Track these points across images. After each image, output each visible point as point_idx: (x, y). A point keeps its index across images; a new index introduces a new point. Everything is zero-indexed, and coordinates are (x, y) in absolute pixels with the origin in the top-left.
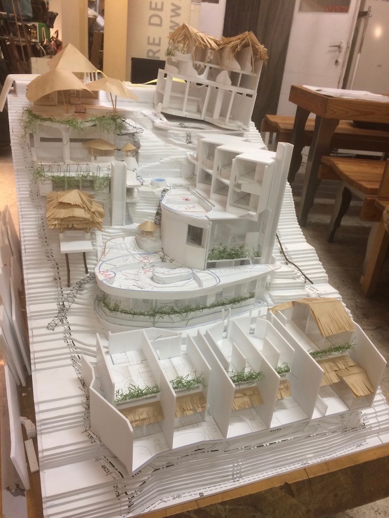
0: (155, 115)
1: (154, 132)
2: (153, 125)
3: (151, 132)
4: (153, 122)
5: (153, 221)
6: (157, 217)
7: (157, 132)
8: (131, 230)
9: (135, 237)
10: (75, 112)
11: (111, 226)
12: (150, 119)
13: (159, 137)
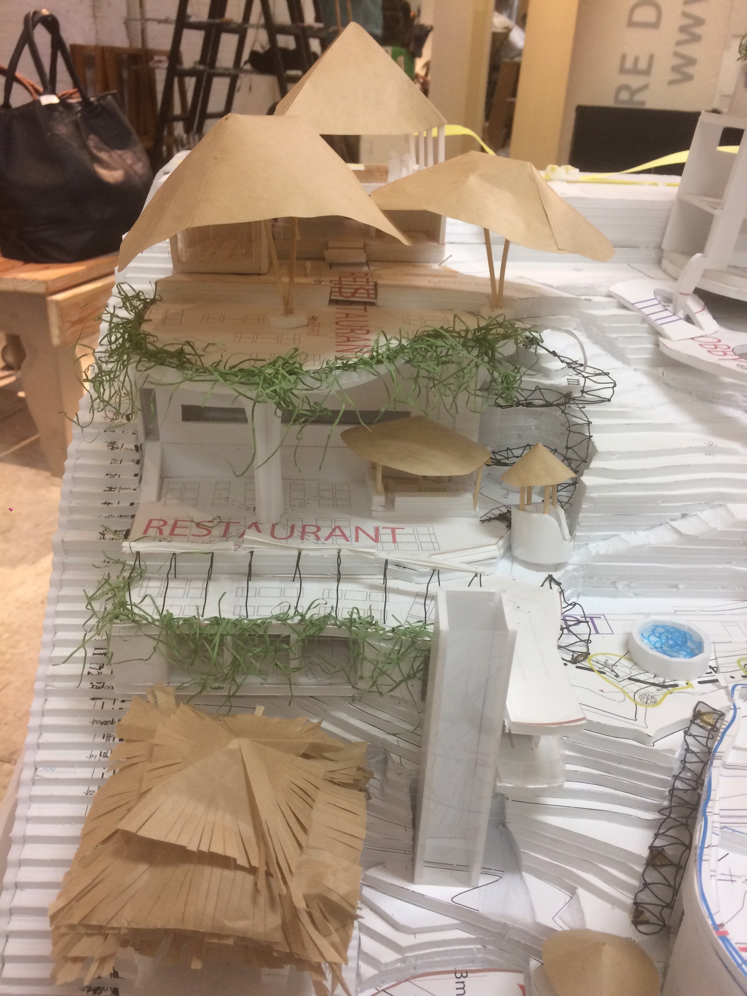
0: (668, 300)
1: (658, 380)
2: (657, 344)
3: (645, 380)
4: (657, 333)
5: (628, 900)
6: (653, 876)
7: (670, 376)
8: (505, 925)
9: (519, 978)
10: (332, 302)
11: (411, 879)
12: (645, 319)
13: (677, 402)
